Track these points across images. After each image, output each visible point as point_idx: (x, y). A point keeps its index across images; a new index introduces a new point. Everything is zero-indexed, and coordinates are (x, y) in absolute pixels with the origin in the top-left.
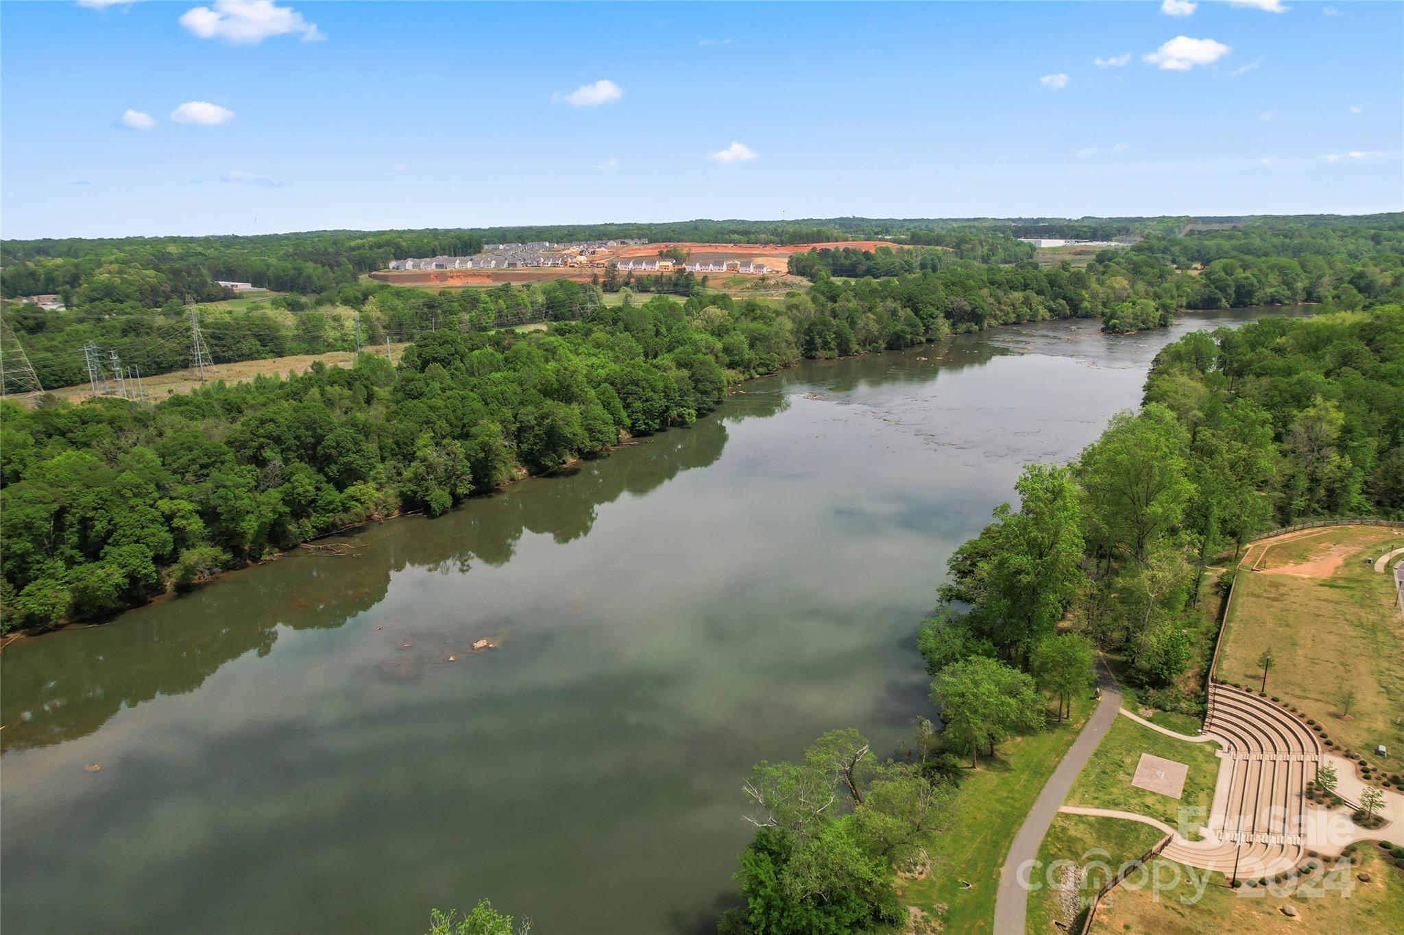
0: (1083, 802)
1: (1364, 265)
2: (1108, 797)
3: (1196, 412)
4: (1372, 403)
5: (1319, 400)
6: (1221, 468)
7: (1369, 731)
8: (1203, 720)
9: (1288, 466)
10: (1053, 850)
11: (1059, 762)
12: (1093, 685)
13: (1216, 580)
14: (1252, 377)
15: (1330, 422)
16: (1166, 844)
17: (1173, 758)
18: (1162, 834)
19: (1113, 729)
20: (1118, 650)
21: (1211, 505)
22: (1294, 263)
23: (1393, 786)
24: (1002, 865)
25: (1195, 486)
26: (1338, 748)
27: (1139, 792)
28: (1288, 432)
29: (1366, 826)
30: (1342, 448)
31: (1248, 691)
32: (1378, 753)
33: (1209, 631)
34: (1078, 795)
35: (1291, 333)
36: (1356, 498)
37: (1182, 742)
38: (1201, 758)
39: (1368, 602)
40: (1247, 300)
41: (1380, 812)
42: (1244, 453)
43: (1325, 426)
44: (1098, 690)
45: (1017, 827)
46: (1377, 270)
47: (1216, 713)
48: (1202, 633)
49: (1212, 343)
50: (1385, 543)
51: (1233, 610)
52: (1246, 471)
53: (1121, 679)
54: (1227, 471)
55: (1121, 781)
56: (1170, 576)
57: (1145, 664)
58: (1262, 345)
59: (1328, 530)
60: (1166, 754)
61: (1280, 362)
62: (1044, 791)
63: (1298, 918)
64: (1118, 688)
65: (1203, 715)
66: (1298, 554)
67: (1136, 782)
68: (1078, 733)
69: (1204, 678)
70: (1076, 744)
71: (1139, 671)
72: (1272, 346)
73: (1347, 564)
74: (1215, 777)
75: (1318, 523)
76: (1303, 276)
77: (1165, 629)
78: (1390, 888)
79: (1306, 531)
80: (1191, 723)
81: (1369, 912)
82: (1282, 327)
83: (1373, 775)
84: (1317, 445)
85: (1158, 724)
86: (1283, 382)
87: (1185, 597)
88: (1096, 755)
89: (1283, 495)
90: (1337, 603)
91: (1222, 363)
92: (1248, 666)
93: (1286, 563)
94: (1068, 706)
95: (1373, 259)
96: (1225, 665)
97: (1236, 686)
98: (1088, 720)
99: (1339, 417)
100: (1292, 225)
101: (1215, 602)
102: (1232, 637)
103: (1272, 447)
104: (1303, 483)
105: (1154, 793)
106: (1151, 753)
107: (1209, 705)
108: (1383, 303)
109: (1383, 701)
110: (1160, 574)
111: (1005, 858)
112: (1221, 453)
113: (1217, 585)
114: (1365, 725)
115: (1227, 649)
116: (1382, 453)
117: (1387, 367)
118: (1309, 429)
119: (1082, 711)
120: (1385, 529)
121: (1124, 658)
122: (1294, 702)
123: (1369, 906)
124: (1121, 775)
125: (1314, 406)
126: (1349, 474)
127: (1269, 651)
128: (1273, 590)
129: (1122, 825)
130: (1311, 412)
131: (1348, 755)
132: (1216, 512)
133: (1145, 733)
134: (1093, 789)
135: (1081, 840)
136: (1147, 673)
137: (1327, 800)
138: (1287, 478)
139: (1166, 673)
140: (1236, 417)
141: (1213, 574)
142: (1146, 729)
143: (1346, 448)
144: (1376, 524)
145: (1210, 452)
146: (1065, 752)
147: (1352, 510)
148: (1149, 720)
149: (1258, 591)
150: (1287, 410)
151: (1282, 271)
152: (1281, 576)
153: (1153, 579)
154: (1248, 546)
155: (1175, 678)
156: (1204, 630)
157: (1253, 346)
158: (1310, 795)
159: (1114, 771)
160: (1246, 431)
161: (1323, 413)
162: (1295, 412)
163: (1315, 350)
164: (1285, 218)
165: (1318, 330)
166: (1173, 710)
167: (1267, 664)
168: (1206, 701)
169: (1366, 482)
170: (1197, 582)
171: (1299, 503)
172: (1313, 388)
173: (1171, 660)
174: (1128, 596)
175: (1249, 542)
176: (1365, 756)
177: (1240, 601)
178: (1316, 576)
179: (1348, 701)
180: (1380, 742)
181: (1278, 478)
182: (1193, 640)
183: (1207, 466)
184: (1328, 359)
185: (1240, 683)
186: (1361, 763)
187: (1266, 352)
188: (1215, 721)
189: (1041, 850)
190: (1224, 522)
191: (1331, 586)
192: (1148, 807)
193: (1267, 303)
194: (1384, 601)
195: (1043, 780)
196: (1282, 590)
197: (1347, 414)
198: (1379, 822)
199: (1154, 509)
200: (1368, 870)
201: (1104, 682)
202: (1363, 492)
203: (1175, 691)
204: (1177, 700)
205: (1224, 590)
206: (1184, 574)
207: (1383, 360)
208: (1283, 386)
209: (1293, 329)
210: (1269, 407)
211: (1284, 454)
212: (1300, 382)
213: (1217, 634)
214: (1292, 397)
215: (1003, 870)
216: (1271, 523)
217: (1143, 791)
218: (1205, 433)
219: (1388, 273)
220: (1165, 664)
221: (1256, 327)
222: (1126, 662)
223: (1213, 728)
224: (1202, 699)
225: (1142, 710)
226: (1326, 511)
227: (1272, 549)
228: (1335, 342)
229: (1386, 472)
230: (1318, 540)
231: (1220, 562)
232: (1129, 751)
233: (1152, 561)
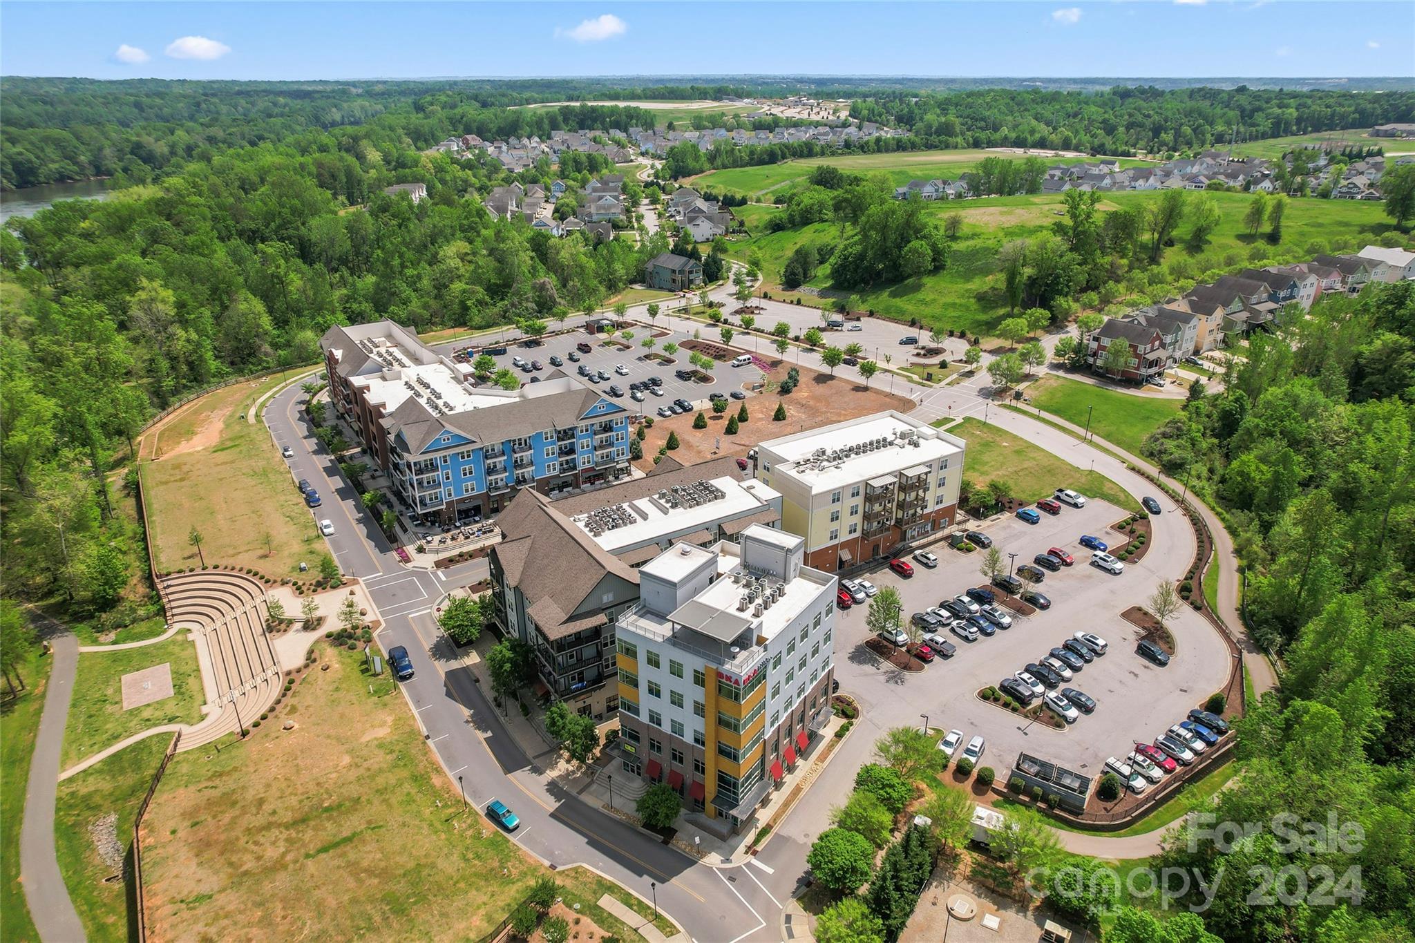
0: (81, 756)
1: (138, 135)
2: (105, 737)
3: (25, 318)
4: (192, 275)
5: (145, 282)
6: (76, 374)
7: (291, 556)
8: (165, 617)
9: (142, 352)
10: (70, 820)
11: (35, 736)
12: (37, 640)
13: (122, 483)
14: (70, 269)
15: (163, 301)
16: (178, 740)
17: (152, 664)
18: (170, 734)
19: (81, 671)
20: (50, 593)
21: (81, 415)
22: (65, 134)
23: (319, 589)
24: (18, 874)
25: (54, 400)
26: (275, 582)
27: (133, 713)
28: (131, 318)
29: (314, 629)
30: (184, 323)
31: (192, 570)
32: (302, 570)
33: (135, 533)
34: (73, 754)
35: (91, 216)
36: (213, 365)
37: (154, 645)
38: (177, 649)
39: (253, 452)
40: (32, 179)
41: (318, 613)
42: (93, 352)
43: (161, 306)
44: (45, 643)
45: (16, 828)
46: (151, 140)
47: (173, 604)
48: (130, 538)
49: (11, 236)
50: (248, 397)
51: (150, 505)
52: (104, 369)
53: (67, 618)
54: (83, 375)
55: (112, 714)
56: (68, 500)
57: (85, 594)
58: (68, 231)
59: (202, 401)
60: (145, 663)
61: (92, 249)
62: (32, 775)
63: (296, 726)
64: (66, 630)
65: (162, 611)
66: (184, 431)
67: (126, 706)
68: (43, 696)
69: (149, 579)
70: (46, 709)
71: (80, 603)
72: (79, 231)
73: (227, 426)
74: (196, 659)
75: (192, 397)
76: (82, 148)
77: (88, 552)
78: (343, 663)
79: (185, 408)
80: (156, 624)
81: (337, 689)
82: (80, 210)
83: (304, 588)
84: (161, 325)
85: (124, 641)
86: (105, 269)
87: (97, 512)
88: (74, 706)
89: (150, 380)
90: (232, 462)
91: (33, 256)
92: (183, 550)
93: (179, 443)
94: (18, 677)
95: (144, 128)
96: (163, 558)
97: (179, 572)
98: (48, 678)
99: (169, 295)
100: (47, 89)
101: (131, 502)
102: (158, 530)
103: (119, 338)
104: (164, 364)
105: (148, 705)
106: (130, 672)
107: (165, 600)
108: (168, 175)
109: (292, 528)
110: (57, 503)
111: (18, 865)
112: (68, 359)
113: (125, 487)
114: (286, 553)
115: (159, 543)
116: (217, 318)
117: (191, 239)
118: (148, 311)
119: (38, 672)
120: (245, 385)
121: (60, 598)
122: (230, 562)
123: (335, 685)
124: (109, 708)
125: (143, 289)
126: (199, 345)
127: (194, 529)
128: (177, 471)
129: (132, 751)
130: (142, 295)
131: (284, 583)
132: (90, 418)
133: (115, 658)
134: (86, 739)
135: (96, 791)
136: (92, 601)
137: (283, 626)
138: (147, 364)
139: (111, 592)
140: (69, 316)
141: (116, 479)
142: (114, 653)
143: (187, 321)
144: (237, 382)
145: (58, 361)
146: (36, 725)
147: (214, 376)
148: (114, 643)
149: (165, 478)
150: (120, 297)
151: (58, 144)
152: (179, 456)
153: (50, 509)
154: (139, 438)
155: (122, 592)
156: (131, 534)
157: (58, 233)
158: (270, 629)
159: (101, 709)
160: (87, 328)
161: (153, 293)
162: (128, 298)
163: (124, 231)
164: (36, 80)
165: (117, 210)
166: (133, 622)
167: (196, 540)
168: (160, 598)
169: (215, 348)
170: (102, 492)
171: (168, 383)
172: (135, 271)
173: (109, 576)
174: (33, 537)
175: (138, 435)
176: (295, 577)
177: (152, 493)
178: (207, 445)
179: (267, 540)
180: (300, 561)
181: (140, 364)
182: (124, 549)
183: (60, 376)
184: (138, 238)
185: (183, 568)
186: (295, 584)
187: (75, 239)
188: (175, 611)
189: (57, 829)
190: (104, 426)
191: (222, 450)
192: (148, 720)
193: (56, 180)
194: (265, 447)
195: (25, 764)
196: (185, 468)
197: (175, 290)
198: (320, 621)
199: (16, 439)
200: (326, 661)
201: (50, 631)
202: (217, 357)
203: (127, 604)
204: (133, 610)
205: (134, 489)
206: (83, 492)
207: (187, 233)
208: (106, 273)
209: (93, 211)
210: (99, 297)
211: (135, 341)
212: (120, 266)
213: (145, 533)
214: (120, 282)
215: (21, 879)
216: (151, 410)
217: (137, 709)
218: (43, 341)
219: (162, 143)
220: (105, 584)
221: (52, 213)
222: (65, 601)
223: (176, 618)
224: (155, 598)
225: (102, 638)
226: (194, 384)
227: (162, 434)
228: (138, 220)
229: (227, 335)
230: (197, 412)
231: (119, 463)
232: (107, 682)
233: (41, 492)
